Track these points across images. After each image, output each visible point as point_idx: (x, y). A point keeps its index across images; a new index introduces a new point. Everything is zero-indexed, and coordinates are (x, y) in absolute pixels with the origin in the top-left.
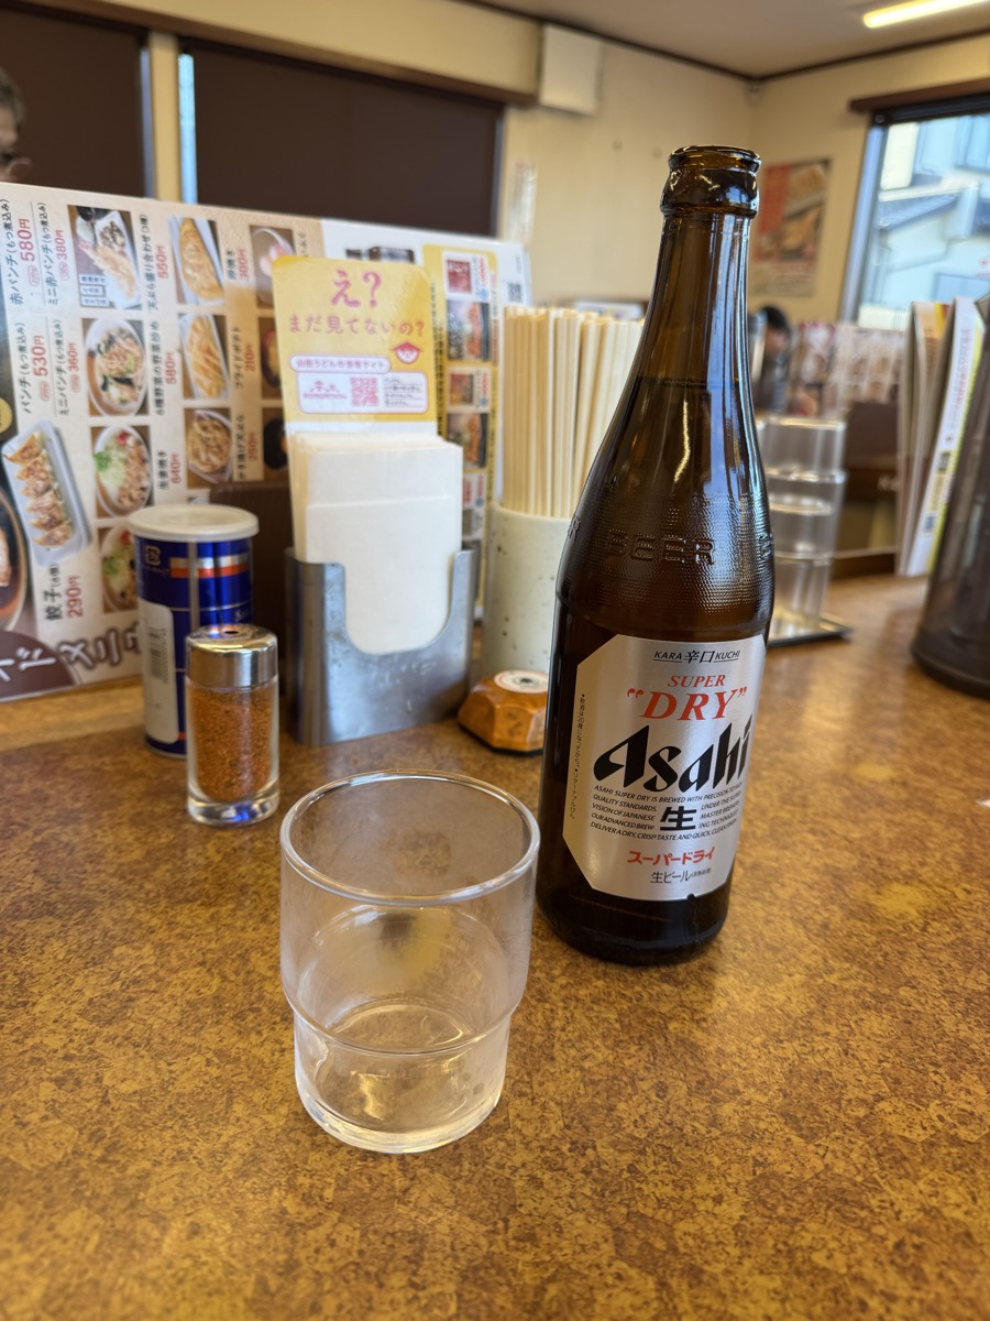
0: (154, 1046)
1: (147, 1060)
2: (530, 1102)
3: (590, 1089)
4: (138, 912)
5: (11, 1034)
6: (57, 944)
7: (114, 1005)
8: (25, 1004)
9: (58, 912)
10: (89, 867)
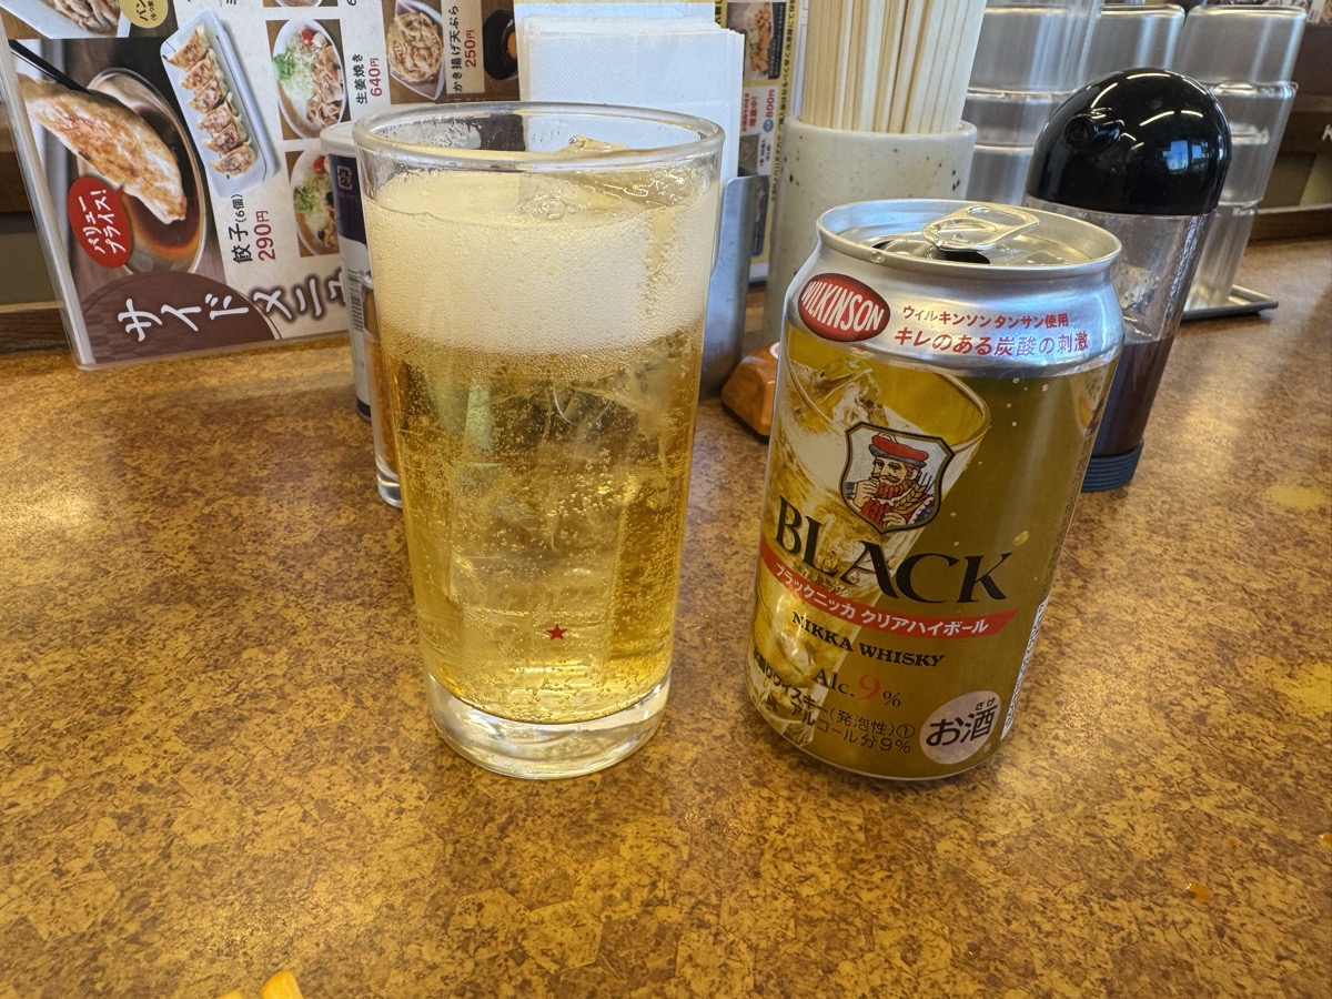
0: (247, 786)
1: (234, 803)
2: (711, 939)
3: (802, 932)
4: (287, 607)
5: (92, 748)
6: (183, 637)
7: (221, 724)
8: (122, 710)
9: (198, 599)
10: (250, 547)
